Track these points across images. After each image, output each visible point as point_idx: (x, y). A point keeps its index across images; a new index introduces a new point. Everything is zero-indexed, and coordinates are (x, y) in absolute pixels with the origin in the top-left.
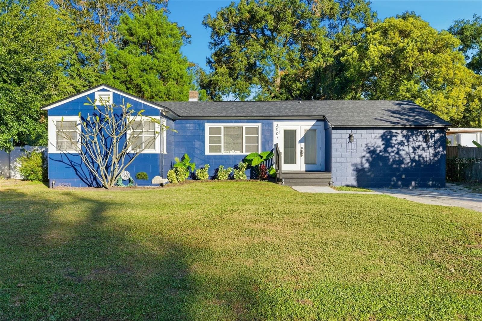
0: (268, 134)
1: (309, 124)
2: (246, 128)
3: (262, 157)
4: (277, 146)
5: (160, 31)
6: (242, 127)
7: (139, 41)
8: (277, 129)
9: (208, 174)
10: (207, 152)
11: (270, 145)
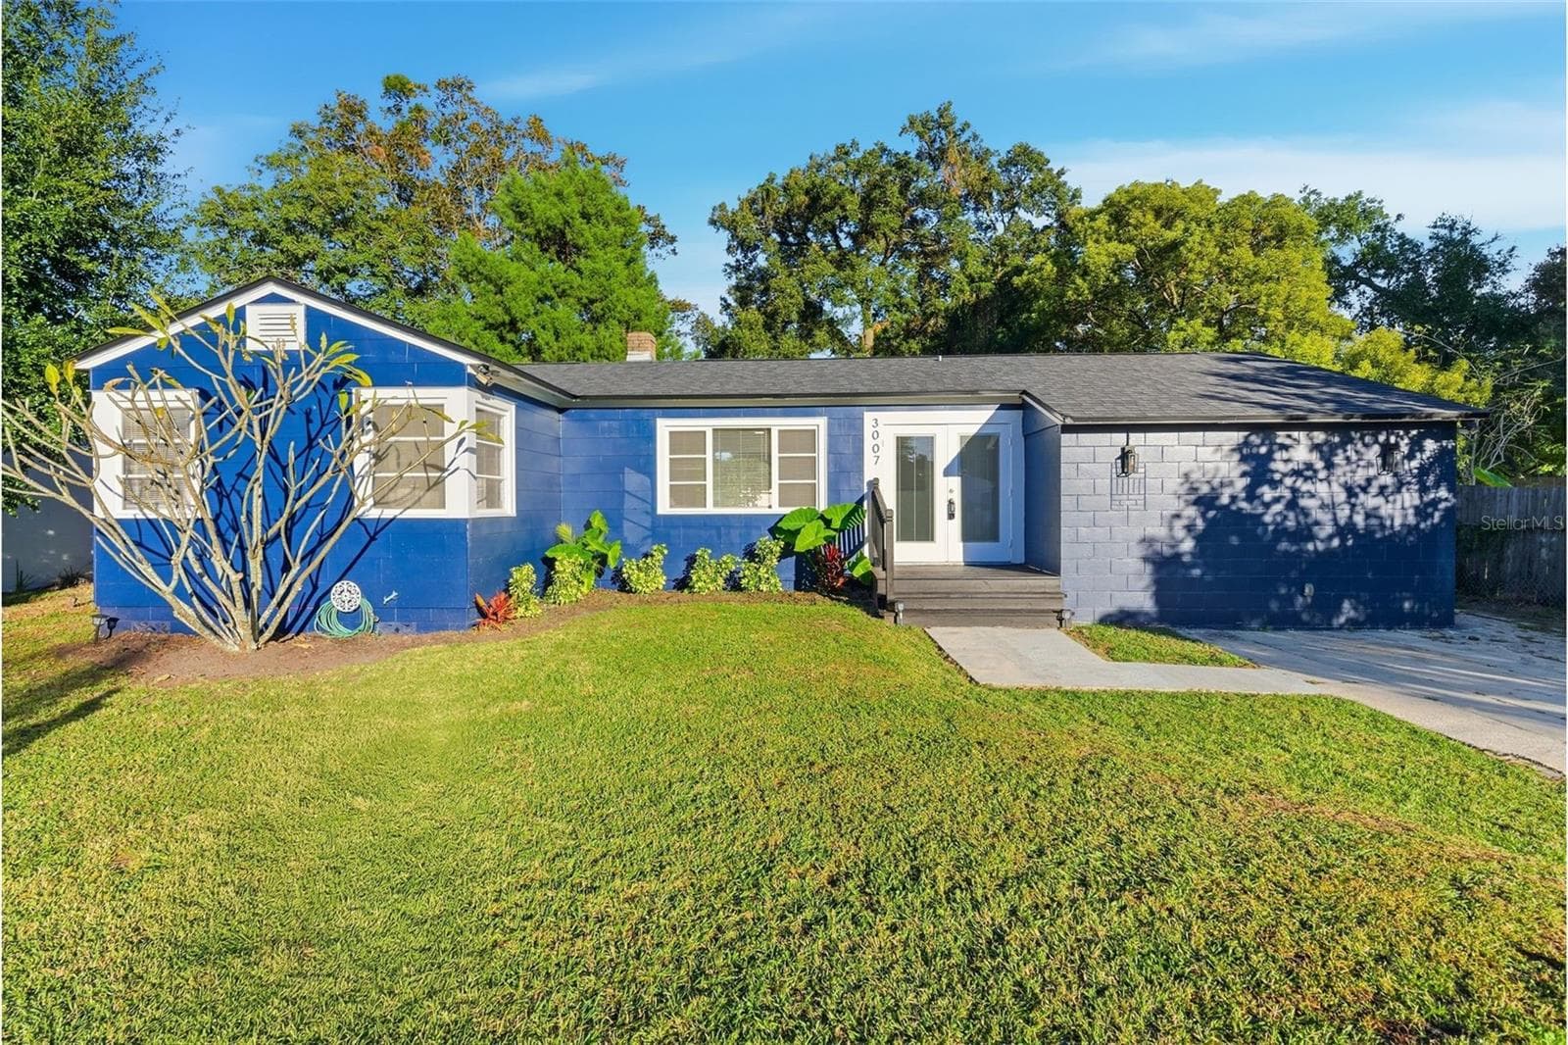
0: (848, 450)
1: (973, 420)
2: (780, 431)
3: (828, 523)
4: (877, 488)
5: (591, 210)
6: (769, 430)
7: (539, 232)
8: (876, 435)
9: (664, 573)
10: (664, 507)
11: (853, 483)
